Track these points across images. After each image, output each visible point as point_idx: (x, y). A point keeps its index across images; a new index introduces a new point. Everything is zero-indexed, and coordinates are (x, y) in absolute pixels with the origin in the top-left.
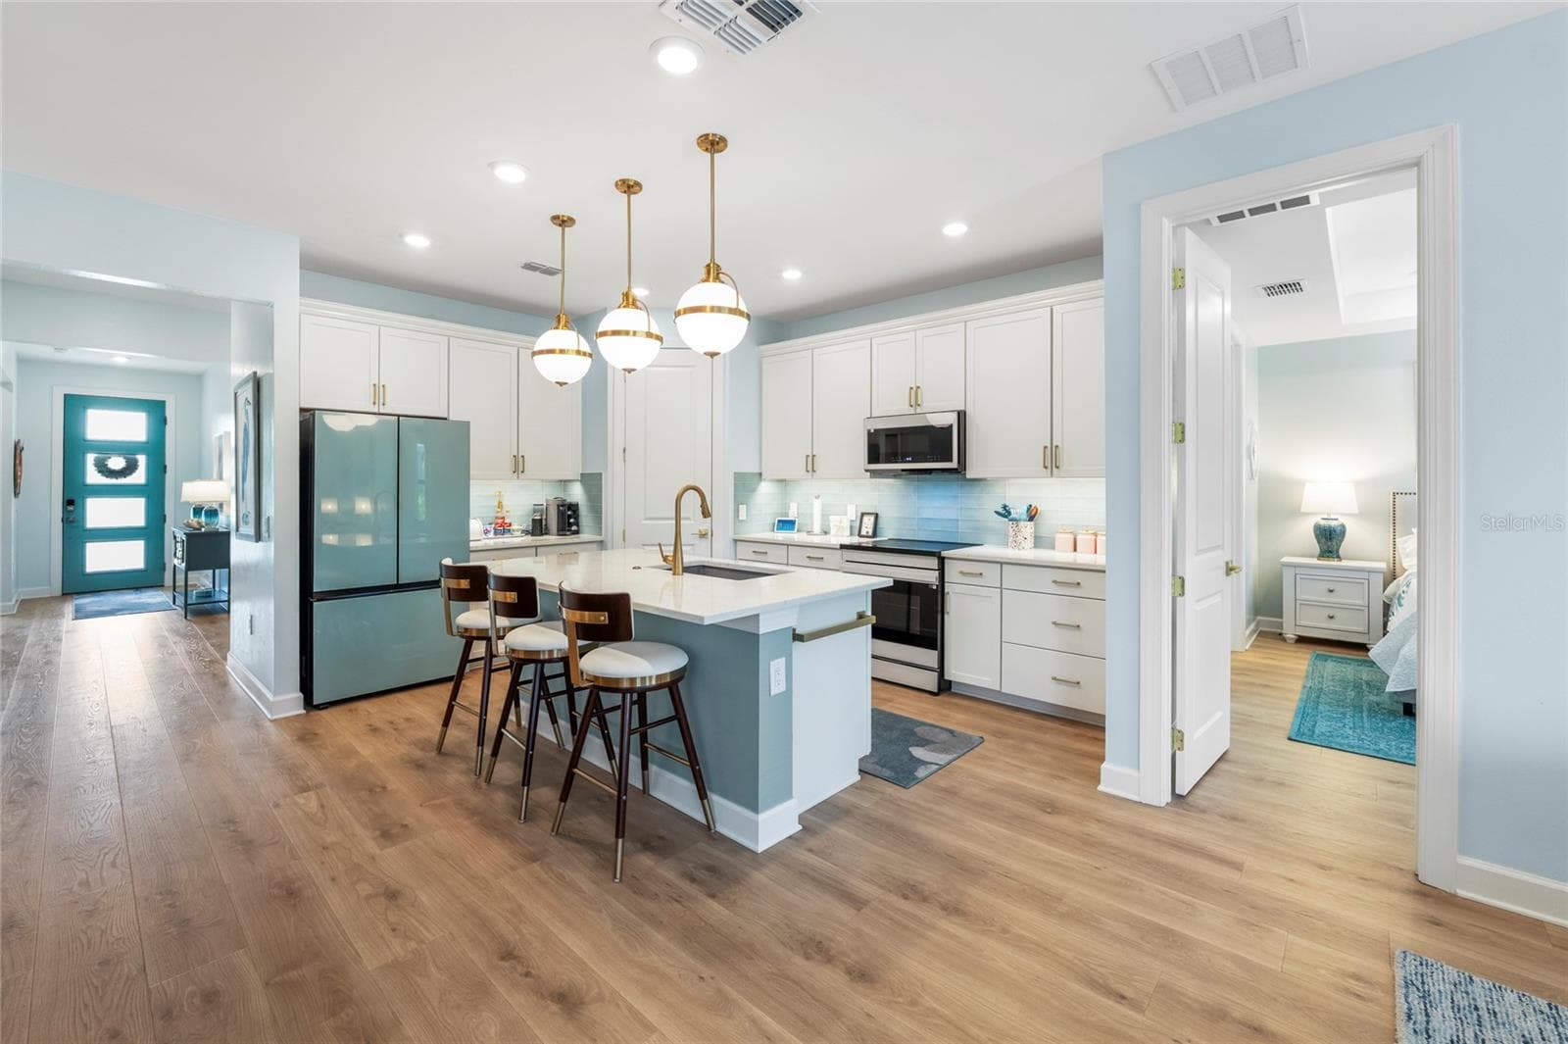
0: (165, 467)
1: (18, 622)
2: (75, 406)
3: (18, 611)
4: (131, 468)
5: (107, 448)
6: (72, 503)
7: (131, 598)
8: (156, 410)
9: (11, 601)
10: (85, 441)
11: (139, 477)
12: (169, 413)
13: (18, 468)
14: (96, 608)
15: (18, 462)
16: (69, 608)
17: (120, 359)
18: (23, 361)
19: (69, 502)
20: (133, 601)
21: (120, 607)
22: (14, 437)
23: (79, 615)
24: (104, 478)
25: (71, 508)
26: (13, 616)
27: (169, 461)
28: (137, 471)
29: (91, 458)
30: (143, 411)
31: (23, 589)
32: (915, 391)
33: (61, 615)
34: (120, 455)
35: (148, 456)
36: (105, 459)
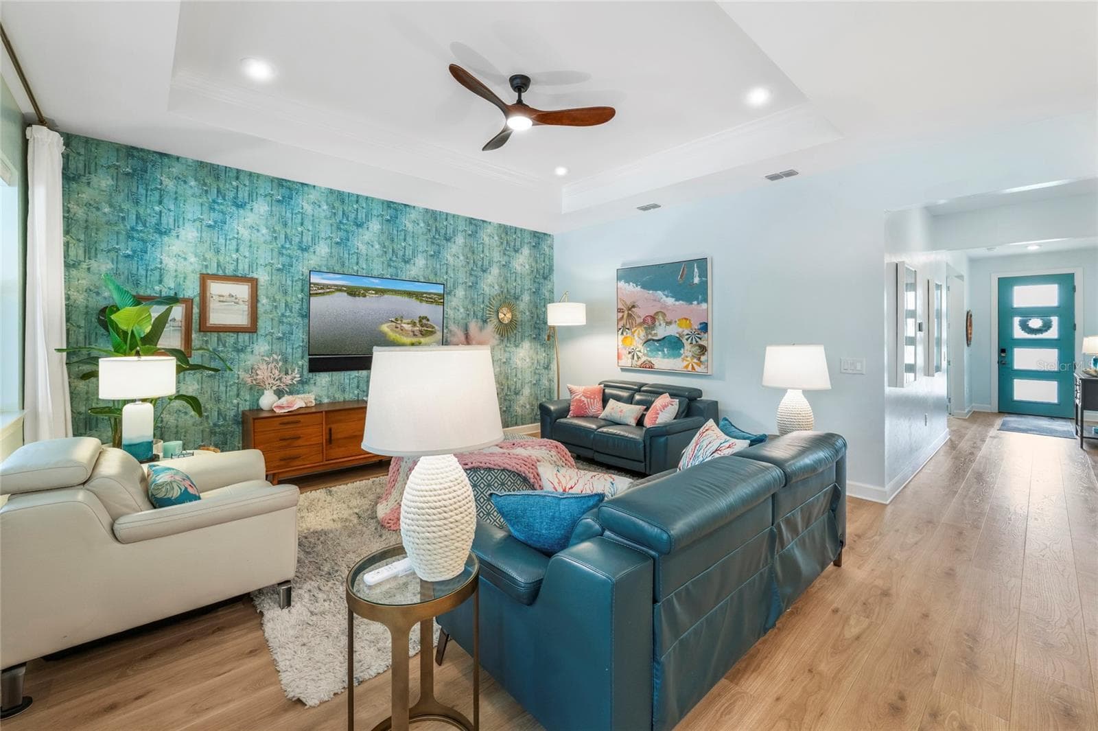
0: (1075, 325)
1: (966, 424)
2: (1005, 285)
3: (969, 418)
4: (1047, 326)
5: (1027, 313)
6: (1004, 352)
7: (1044, 423)
8: (1067, 282)
9: (964, 410)
10: (1013, 308)
11: (1053, 333)
12: (1078, 282)
13: (969, 328)
14: (1015, 426)
15: (968, 324)
16: (999, 422)
17: (1033, 247)
18: (973, 261)
19: (1002, 351)
20: (1045, 426)
21: (1033, 428)
22: (966, 309)
23: (1003, 428)
24: (1026, 334)
25: (1003, 355)
26: (965, 420)
27: (1078, 320)
28: (1051, 329)
29: (1017, 320)
30: (1055, 283)
31: (976, 405)
33: (991, 425)
34: (1038, 317)
35: (1060, 316)
36: (1027, 321)
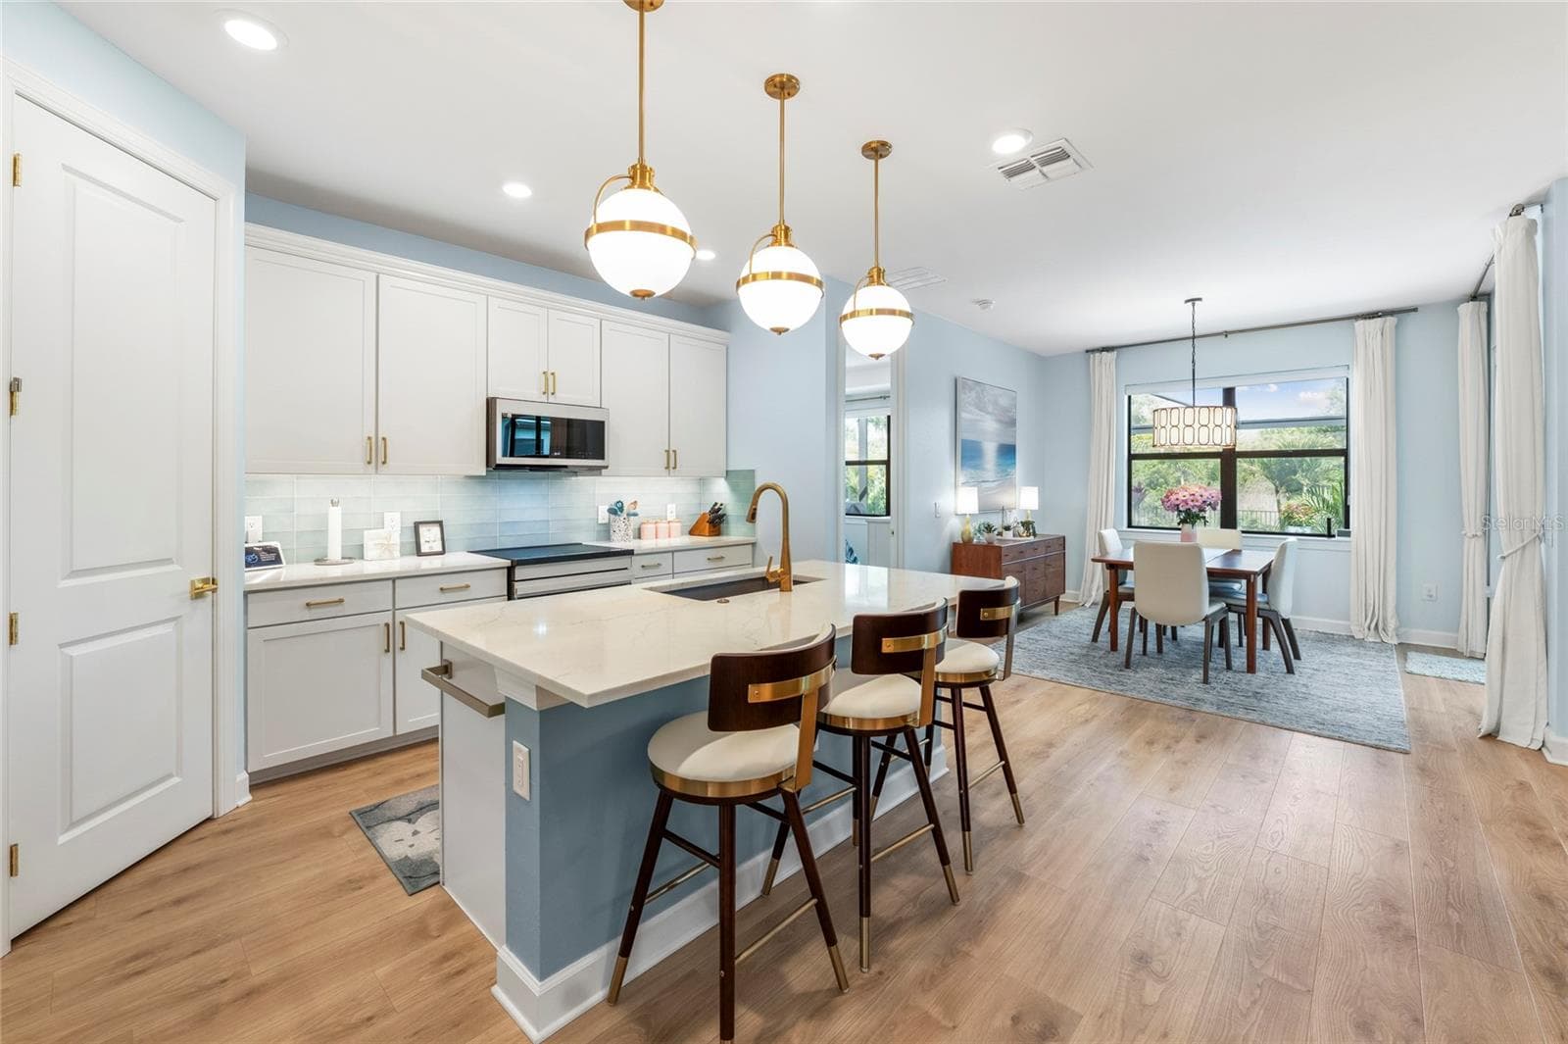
32: (549, 377)
